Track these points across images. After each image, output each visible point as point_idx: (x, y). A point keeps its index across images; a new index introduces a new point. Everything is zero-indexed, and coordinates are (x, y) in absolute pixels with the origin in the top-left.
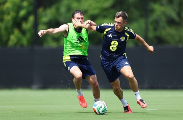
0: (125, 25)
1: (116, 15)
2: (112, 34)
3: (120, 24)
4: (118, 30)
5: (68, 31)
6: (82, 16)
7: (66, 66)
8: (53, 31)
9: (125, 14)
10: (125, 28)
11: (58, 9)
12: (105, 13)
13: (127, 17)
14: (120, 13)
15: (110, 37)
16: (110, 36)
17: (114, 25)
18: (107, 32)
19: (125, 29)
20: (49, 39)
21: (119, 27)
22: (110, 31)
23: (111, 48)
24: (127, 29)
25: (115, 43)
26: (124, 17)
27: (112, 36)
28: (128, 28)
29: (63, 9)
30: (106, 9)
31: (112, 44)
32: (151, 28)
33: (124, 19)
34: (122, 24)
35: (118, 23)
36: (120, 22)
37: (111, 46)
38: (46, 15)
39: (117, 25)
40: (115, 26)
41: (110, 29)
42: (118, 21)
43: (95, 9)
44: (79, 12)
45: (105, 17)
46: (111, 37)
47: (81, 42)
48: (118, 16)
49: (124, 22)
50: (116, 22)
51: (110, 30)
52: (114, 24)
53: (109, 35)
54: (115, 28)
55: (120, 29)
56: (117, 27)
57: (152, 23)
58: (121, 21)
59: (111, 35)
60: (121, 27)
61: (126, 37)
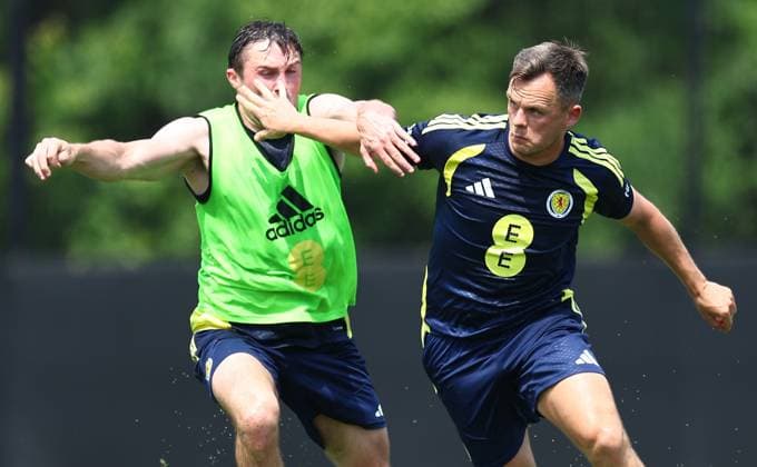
0: (572, 122)
1: (517, 62)
2: (492, 179)
3: (542, 120)
4: (530, 155)
5: (205, 152)
6: (294, 58)
7: (199, 354)
8: (120, 154)
9: (569, 55)
10: (575, 141)
11: (152, 32)
12: (439, 53)
13: (581, 74)
14: (543, 49)
15: (485, 198)
16: (480, 192)
17: (503, 126)
18: (464, 166)
19: (572, 150)
20: (101, 215)
21: (533, 137)
22: (480, 162)
23: (491, 264)
24: (587, 148)
25: (514, 230)
26: (567, 77)
27: (493, 188)
28: (592, 144)
29: (183, 34)
30: (444, 32)
31: (500, 237)
32: (721, 140)
33: (567, 85)
34: (556, 118)
35: (530, 110)
36: (540, 104)
37: (491, 250)
38: (80, 71)
39: (520, 127)
40: (513, 130)
41: (478, 149)
42: (526, 101)
43: (378, 29)
44: (269, 35)
45: (441, 76)
46: (490, 194)
47: (299, 225)
48: (527, 67)
49: (564, 104)
50: (516, 106)
51: (481, 156)
52: (505, 117)
53: (478, 185)
54: (513, 146)
55: (538, 151)
56: (520, 139)
57: (728, 112)
58: (548, 101)
59: (487, 182)
60: (544, 139)
61: (580, 196)
